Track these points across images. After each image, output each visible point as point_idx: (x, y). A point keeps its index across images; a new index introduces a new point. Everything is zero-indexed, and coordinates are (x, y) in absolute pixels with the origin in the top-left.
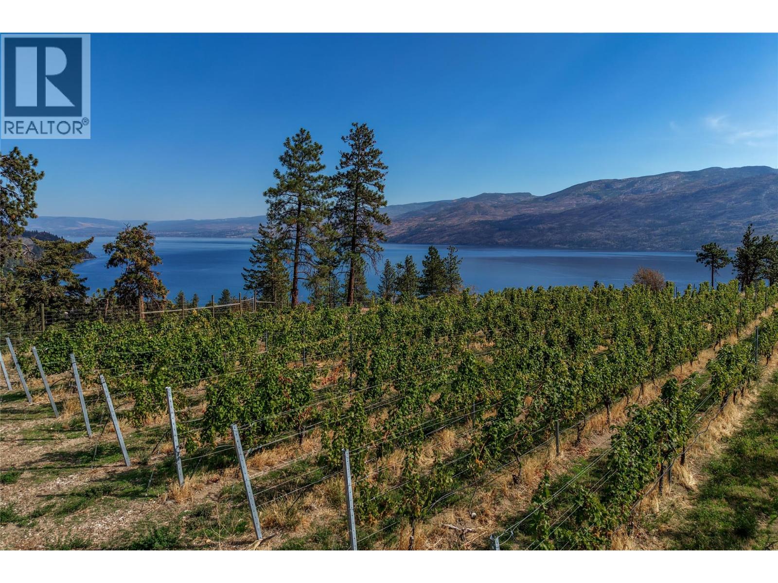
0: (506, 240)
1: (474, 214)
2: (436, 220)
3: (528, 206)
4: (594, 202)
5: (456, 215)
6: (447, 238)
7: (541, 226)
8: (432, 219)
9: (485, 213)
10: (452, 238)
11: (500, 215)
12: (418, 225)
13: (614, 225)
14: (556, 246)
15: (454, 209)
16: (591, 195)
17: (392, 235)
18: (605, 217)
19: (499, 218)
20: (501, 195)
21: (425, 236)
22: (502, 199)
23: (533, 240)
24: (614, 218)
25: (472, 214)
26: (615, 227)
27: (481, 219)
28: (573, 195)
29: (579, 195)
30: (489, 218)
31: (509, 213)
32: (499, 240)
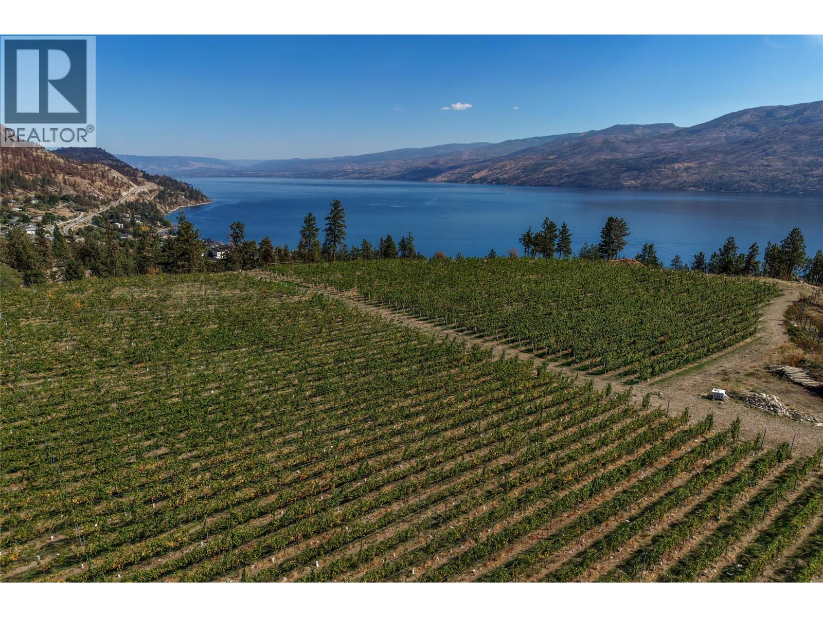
0: (633, 182)
1: (600, 150)
2: (556, 158)
3: (666, 140)
4: (748, 134)
5: (580, 153)
6: (566, 179)
7: (676, 166)
8: (551, 157)
9: (614, 150)
10: (572, 179)
11: (631, 153)
12: (535, 164)
13: (766, 163)
14: (690, 189)
15: (579, 145)
16: (745, 125)
17: (505, 176)
18: (756, 154)
19: (630, 155)
20: (638, 126)
21: (542, 177)
22: (638, 132)
23: (665, 182)
24: (768, 154)
25: (598, 151)
26: (767, 166)
27: (609, 157)
28: (724, 126)
29: (731, 127)
30: (618, 155)
31: (643, 149)
32: (625, 181)
